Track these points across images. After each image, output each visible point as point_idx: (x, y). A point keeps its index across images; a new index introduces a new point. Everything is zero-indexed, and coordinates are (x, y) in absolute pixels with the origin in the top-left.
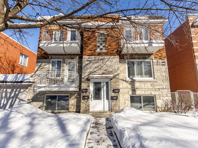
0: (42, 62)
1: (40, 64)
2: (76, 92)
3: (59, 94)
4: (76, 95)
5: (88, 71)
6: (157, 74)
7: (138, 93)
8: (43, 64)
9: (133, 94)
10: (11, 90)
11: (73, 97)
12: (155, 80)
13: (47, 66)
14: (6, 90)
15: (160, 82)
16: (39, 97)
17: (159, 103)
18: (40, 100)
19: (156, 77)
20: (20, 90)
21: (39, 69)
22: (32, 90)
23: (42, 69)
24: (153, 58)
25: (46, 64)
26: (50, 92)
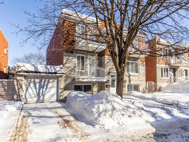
0: (70, 56)
1: (67, 57)
2: (97, 82)
3: (85, 83)
4: (97, 84)
5: (109, 67)
6: (141, 71)
7: (132, 83)
8: (71, 58)
9: (129, 83)
10: (40, 80)
11: (95, 86)
12: (140, 75)
13: (74, 60)
14: (34, 80)
15: (141, 76)
16: (70, 86)
17: (141, 88)
18: (71, 89)
19: (140, 73)
20: (49, 80)
21: (67, 62)
22: (63, 80)
23: (69, 62)
24: (139, 61)
25: (73, 58)
26: (78, 82)
